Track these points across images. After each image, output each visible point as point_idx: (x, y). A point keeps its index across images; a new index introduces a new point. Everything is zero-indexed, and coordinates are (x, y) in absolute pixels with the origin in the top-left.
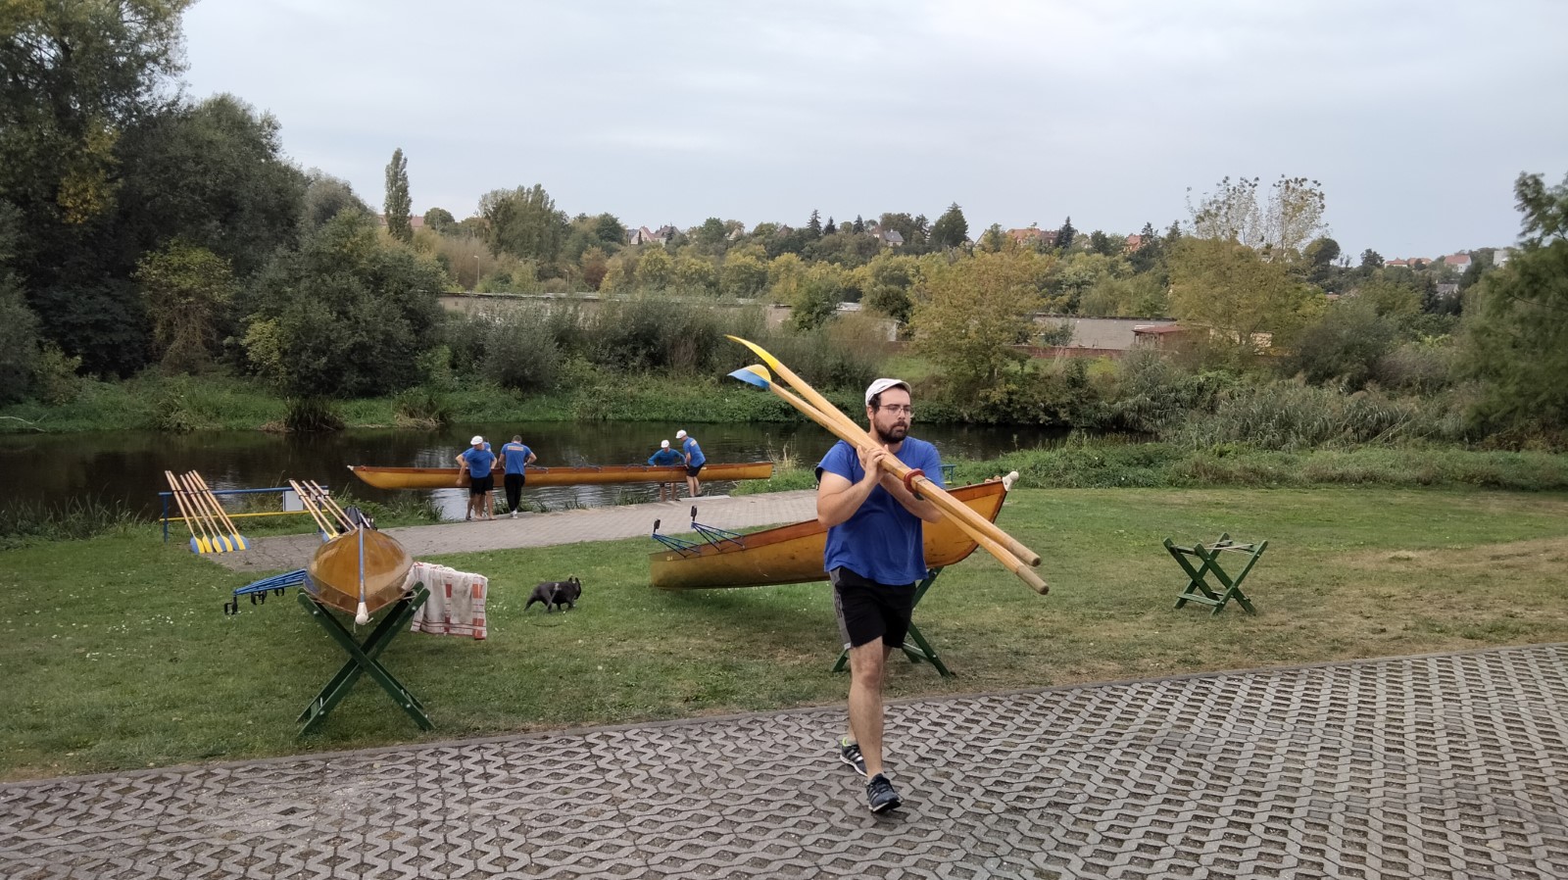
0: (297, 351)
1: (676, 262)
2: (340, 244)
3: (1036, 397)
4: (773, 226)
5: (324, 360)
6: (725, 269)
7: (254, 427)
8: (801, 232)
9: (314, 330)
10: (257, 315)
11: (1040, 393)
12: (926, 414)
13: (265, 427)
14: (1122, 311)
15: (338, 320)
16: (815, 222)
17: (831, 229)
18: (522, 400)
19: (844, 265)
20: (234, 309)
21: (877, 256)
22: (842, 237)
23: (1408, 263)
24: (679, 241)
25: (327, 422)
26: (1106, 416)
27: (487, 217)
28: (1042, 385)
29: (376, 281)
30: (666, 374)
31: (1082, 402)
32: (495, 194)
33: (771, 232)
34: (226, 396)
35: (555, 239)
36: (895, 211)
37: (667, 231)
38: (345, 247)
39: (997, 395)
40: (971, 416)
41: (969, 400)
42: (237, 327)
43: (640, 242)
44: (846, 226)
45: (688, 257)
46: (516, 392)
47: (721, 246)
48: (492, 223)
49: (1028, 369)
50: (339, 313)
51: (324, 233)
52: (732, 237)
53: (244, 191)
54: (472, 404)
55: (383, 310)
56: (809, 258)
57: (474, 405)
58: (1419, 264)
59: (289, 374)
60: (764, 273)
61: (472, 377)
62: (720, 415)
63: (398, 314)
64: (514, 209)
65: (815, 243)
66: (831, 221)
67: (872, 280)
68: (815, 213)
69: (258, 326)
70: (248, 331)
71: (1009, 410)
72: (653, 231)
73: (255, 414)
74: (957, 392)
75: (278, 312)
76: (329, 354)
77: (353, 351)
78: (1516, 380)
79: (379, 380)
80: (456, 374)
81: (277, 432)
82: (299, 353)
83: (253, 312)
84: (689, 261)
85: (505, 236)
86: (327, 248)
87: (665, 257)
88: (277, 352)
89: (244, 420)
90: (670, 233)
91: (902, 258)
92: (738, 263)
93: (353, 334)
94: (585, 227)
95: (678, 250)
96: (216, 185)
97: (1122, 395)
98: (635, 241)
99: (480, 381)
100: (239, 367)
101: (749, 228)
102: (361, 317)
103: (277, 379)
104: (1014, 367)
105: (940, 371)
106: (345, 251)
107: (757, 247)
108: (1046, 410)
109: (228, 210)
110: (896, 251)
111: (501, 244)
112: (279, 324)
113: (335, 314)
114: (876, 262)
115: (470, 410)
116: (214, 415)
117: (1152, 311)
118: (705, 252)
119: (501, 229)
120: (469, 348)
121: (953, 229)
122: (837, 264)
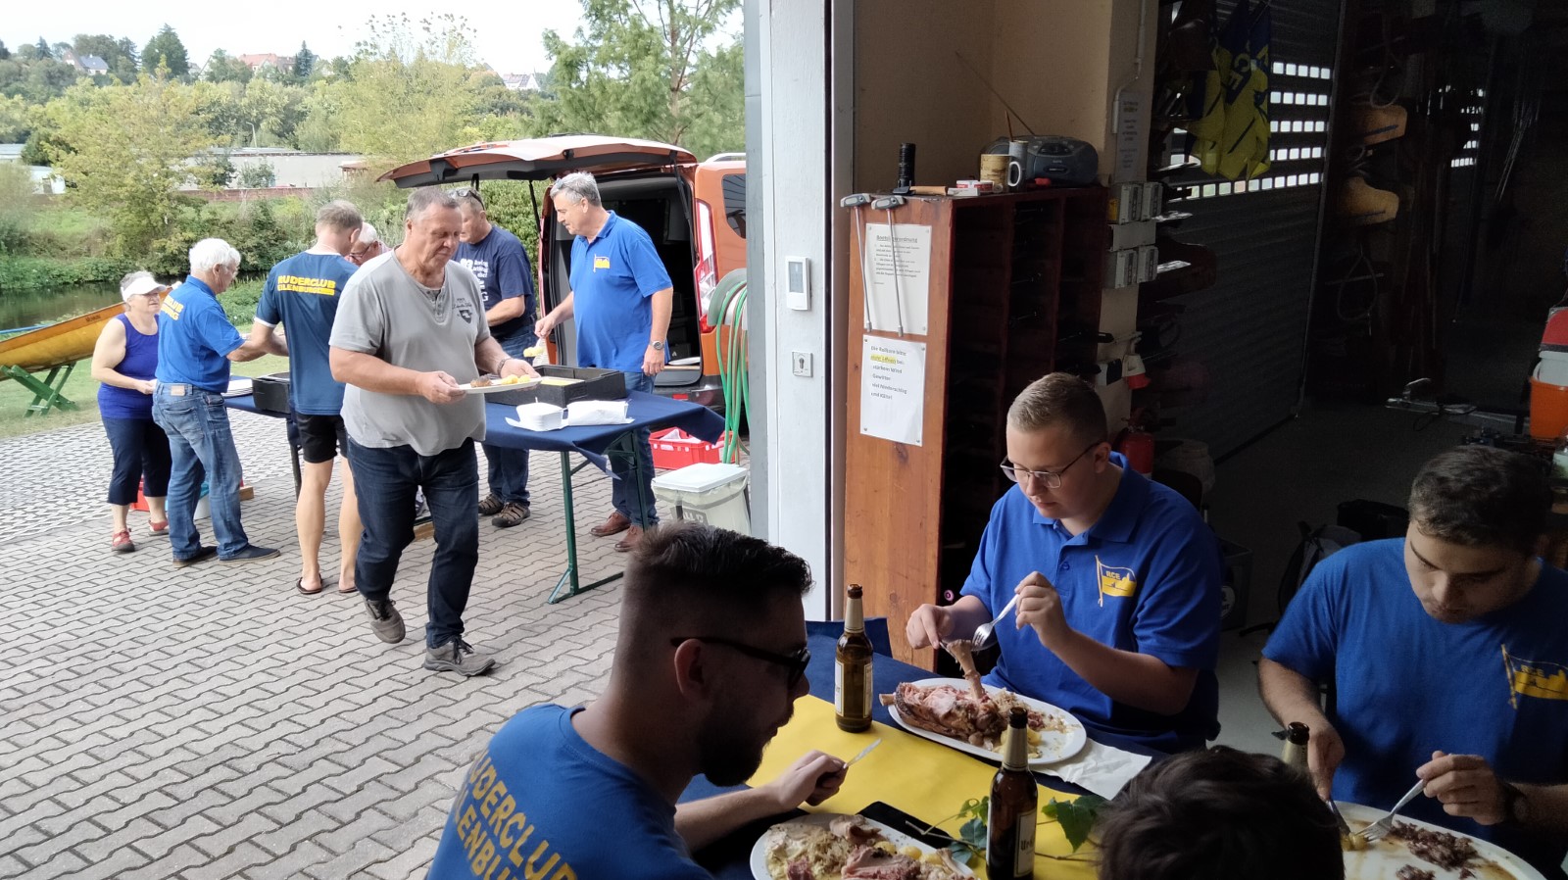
12: (94, 272)
19: (29, 97)
21: (74, 87)
22: (19, 62)
28: (225, 230)
39: (176, 244)
41: (143, 253)
44: (24, 50)
49: (205, 215)
74: (128, 243)
91: (110, 88)
104: (189, 214)
105: (106, 223)
110: (100, 80)
114: (74, 91)
121: (168, 54)
122: (18, 97)
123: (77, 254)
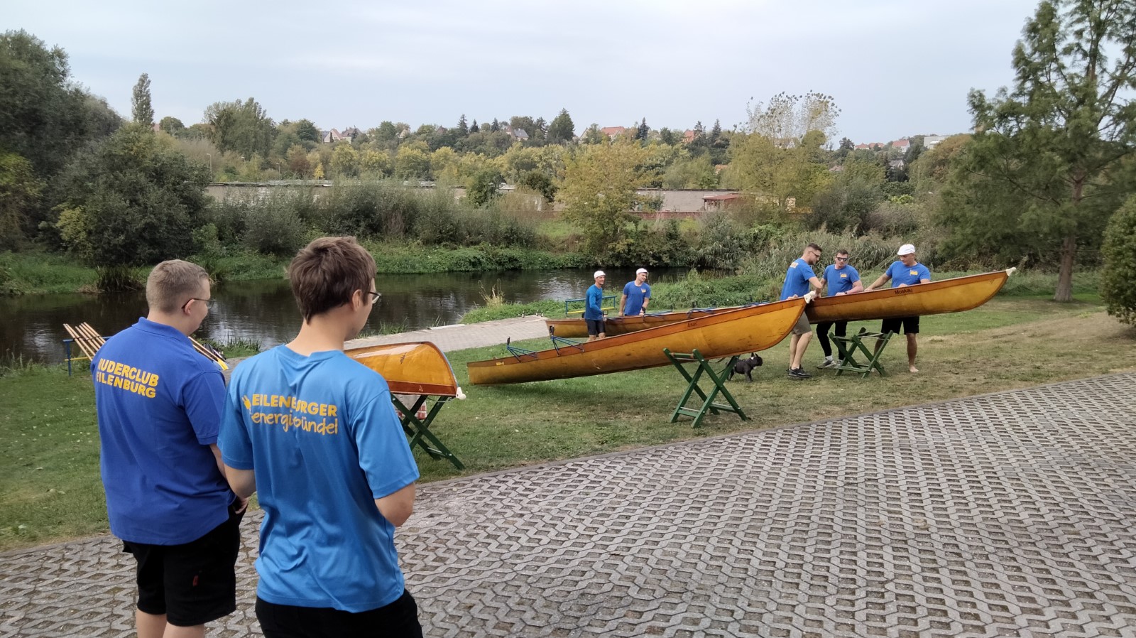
0: (100, 231)
1: (361, 155)
2: (127, 148)
3: (647, 247)
4: (432, 127)
5: (122, 237)
6: (398, 160)
7: (71, 290)
8: (453, 131)
9: (112, 214)
10: (65, 204)
11: (649, 244)
13: (81, 289)
14: (691, 186)
15: (131, 206)
16: (463, 124)
17: (475, 128)
18: (276, 262)
19: (487, 154)
20: (43, 200)
21: (510, 148)
22: (483, 134)
23: (869, 146)
24: (361, 139)
25: (130, 284)
26: (694, 259)
27: (213, 124)
28: (651, 239)
29: (158, 175)
30: (382, 239)
31: (677, 250)
32: (217, 106)
33: (431, 132)
34: (46, 268)
35: (267, 140)
36: (521, 115)
37: (352, 132)
38: (132, 150)
39: (621, 247)
40: (603, 262)
41: (601, 251)
42: (49, 214)
43: (332, 141)
44: (486, 127)
45: (369, 151)
46: (272, 256)
47: (393, 142)
48: (216, 128)
49: (640, 228)
50: (131, 201)
51: (113, 140)
52: (402, 135)
53: (47, 109)
54: (239, 266)
55: (166, 198)
56: (460, 150)
57: (241, 267)
58: (877, 148)
59: (95, 249)
60: (428, 162)
61: (235, 247)
62: (425, 268)
63: (178, 200)
64: (234, 116)
65: (464, 139)
66: (475, 123)
67: (506, 166)
68: (463, 117)
69: (67, 213)
70: (60, 217)
71: (629, 257)
72: (340, 132)
73: (72, 281)
74: (592, 245)
75: (82, 202)
76: (125, 232)
77: (144, 230)
78: (972, 225)
79: (165, 251)
80: (223, 245)
81: (91, 293)
82: (102, 232)
83: (61, 202)
84: (371, 153)
85: (228, 138)
86: (118, 151)
87: (352, 151)
88: (84, 233)
89: (63, 285)
90: (355, 134)
91: (530, 149)
92: (407, 154)
93: (144, 217)
94: (288, 130)
95: (362, 146)
96: (24, 104)
97: (702, 244)
98: (327, 140)
99: (243, 249)
100: (52, 244)
101: (414, 129)
102: (149, 204)
103: (85, 253)
104: (630, 226)
105: (580, 231)
106: (132, 153)
107: (422, 142)
108: (654, 256)
109: (34, 124)
110: (524, 144)
111: (225, 144)
112: (84, 211)
113: (128, 202)
114: (511, 152)
115: (238, 272)
116: (38, 282)
117: (708, 185)
118: (382, 148)
119: (224, 133)
120: (232, 225)
121: (563, 129)
122: (481, 154)
123: (562, 250)
